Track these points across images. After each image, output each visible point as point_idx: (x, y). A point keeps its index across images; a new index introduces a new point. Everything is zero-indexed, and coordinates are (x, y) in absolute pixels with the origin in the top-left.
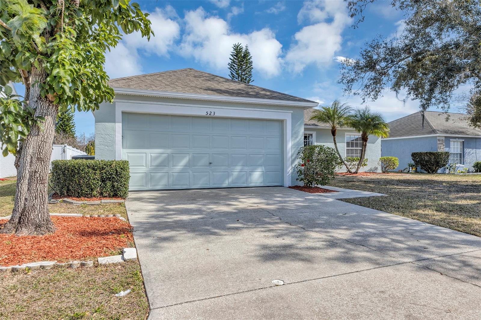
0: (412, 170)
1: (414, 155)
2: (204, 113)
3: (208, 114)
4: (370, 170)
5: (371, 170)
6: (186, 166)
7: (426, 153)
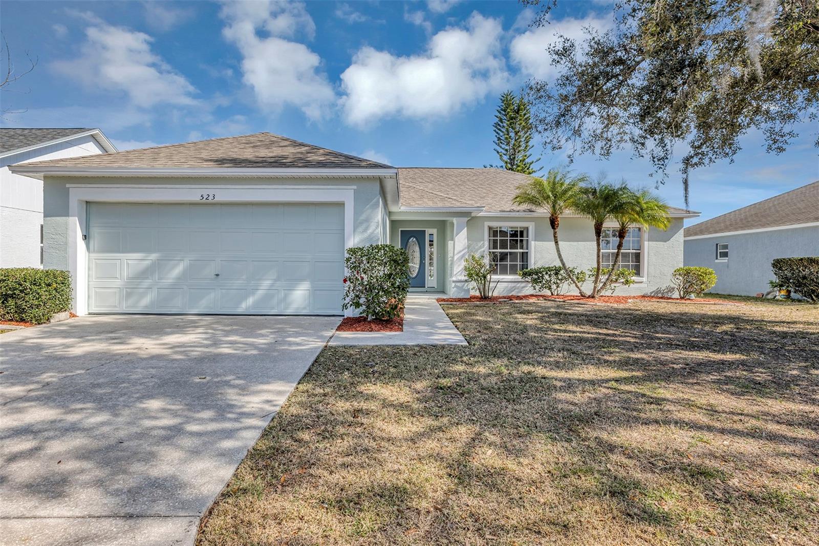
0: (780, 294)
1: (778, 264)
2: (196, 198)
3: (204, 199)
4: (657, 293)
5: (658, 291)
6: (179, 278)
7: (801, 259)
